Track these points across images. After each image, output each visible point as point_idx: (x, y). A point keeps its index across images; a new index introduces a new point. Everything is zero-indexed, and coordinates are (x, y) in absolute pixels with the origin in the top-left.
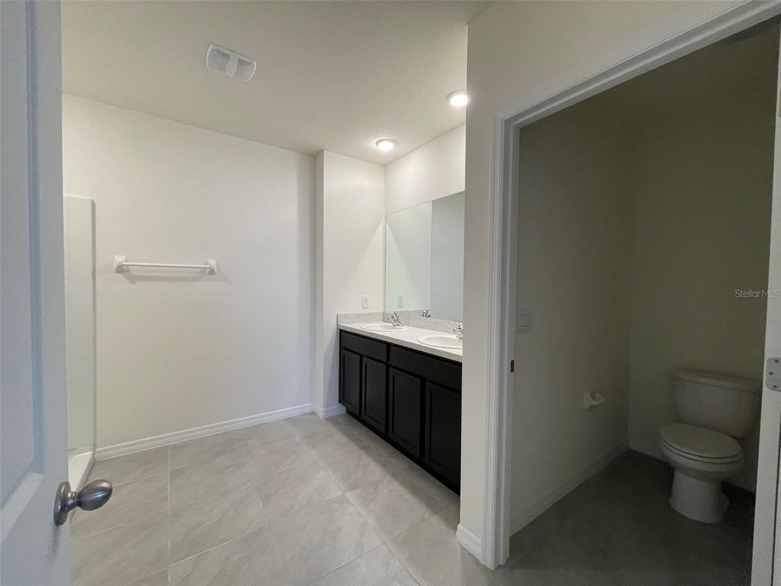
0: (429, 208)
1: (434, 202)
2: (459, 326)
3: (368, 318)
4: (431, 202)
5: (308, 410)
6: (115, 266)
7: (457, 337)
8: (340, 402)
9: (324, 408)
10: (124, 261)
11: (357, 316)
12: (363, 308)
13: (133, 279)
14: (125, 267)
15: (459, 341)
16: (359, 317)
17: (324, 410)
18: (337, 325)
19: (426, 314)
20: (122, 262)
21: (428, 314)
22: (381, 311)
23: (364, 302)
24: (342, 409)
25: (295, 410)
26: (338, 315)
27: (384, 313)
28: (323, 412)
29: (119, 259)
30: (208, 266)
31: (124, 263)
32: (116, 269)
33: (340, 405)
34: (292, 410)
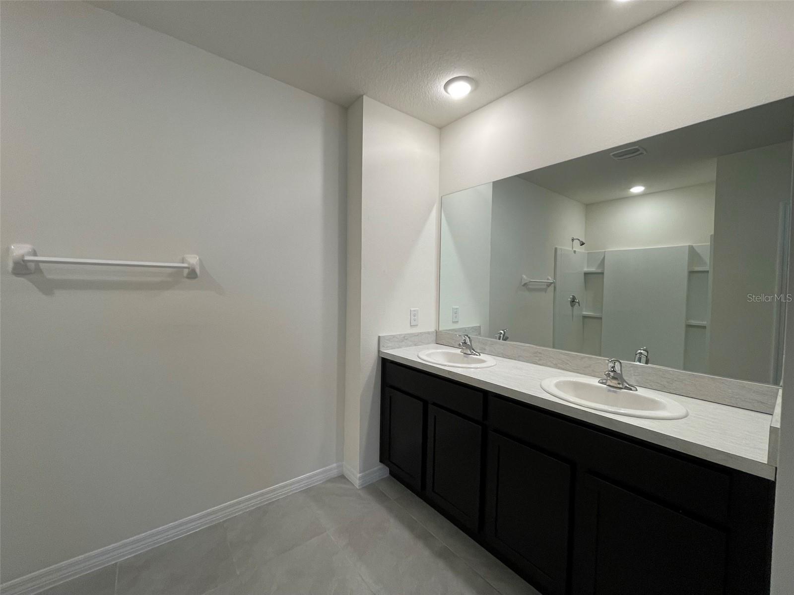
0: (488, 192)
1: (494, 183)
2: (613, 367)
3: (416, 340)
4: (492, 183)
5: (334, 473)
6: (11, 265)
7: (602, 383)
8: (381, 461)
9: (360, 473)
10: (29, 254)
11: (404, 337)
12: (411, 326)
13: (48, 287)
14: (32, 266)
15: (609, 391)
16: (406, 339)
17: (359, 475)
18: (379, 351)
19: (504, 335)
20: (23, 256)
21: (505, 335)
22: (432, 329)
23: (413, 318)
24: (385, 471)
25: (315, 475)
26: (379, 337)
27: (437, 333)
28: (360, 478)
29: (20, 250)
30: (185, 265)
31: (27, 258)
32: (14, 269)
33: (381, 466)
34: (310, 477)
